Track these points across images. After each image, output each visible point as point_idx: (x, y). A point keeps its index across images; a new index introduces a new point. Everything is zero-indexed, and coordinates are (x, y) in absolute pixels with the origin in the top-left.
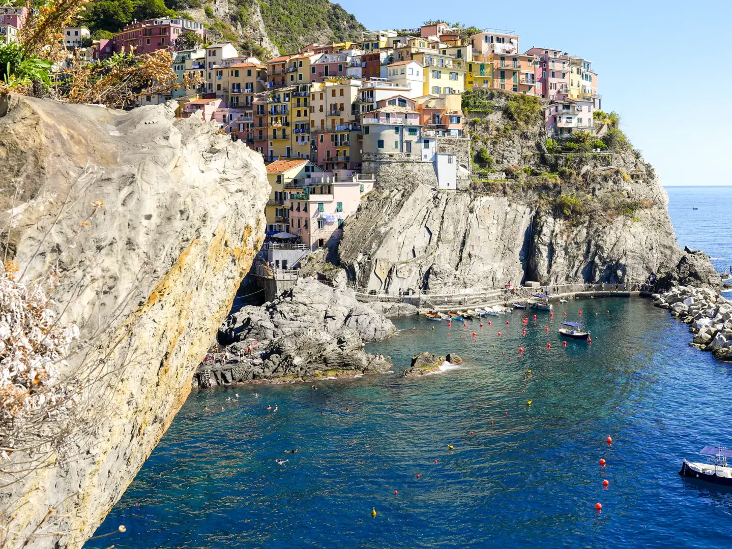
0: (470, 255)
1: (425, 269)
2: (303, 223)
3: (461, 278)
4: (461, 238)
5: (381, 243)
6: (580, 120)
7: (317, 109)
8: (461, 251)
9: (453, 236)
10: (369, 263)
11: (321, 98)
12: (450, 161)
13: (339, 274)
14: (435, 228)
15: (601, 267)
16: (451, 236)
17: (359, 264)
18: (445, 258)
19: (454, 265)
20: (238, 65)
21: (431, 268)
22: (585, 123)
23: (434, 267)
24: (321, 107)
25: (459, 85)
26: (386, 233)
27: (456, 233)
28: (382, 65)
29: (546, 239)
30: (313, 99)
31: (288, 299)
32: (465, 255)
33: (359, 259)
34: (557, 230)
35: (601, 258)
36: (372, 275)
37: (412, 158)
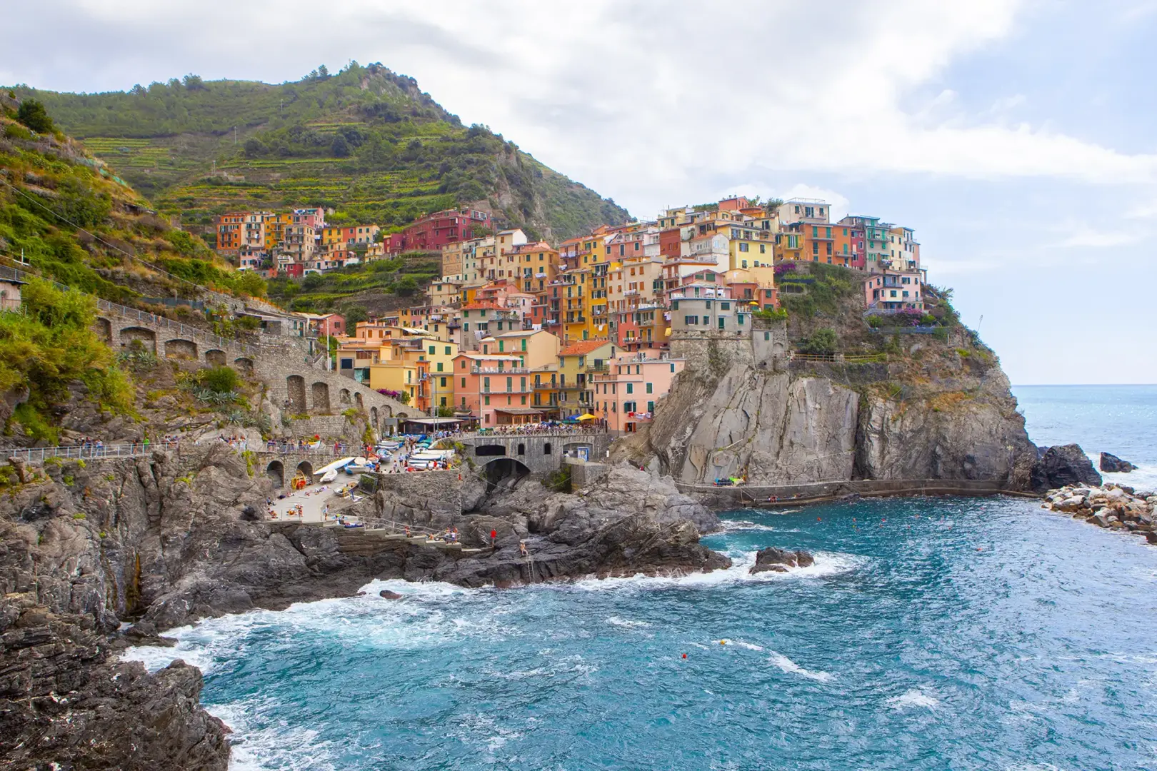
0: (792, 443)
1: (743, 457)
2: (610, 407)
3: (784, 468)
4: (781, 424)
5: (695, 427)
6: (905, 294)
7: (615, 289)
8: (781, 438)
9: (772, 421)
10: (684, 450)
11: (620, 278)
12: (767, 338)
13: (652, 461)
14: (752, 411)
15: (944, 459)
16: (769, 421)
17: (673, 449)
18: (763, 444)
19: (774, 452)
20: (529, 250)
21: (750, 456)
22: (912, 298)
23: (754, 455)
24: (620, 287)
25: (768, 258)
26: (701, 417)
27: (776, 418)
28: (683, 241)
29: (876, 426)
30: (611, 279)
31: (604, 486)
32: (786, 443)
33: (672, 445)
34: (889, 415)
35: (943, 448)
36: (687, 463)
37: (725, 334)
